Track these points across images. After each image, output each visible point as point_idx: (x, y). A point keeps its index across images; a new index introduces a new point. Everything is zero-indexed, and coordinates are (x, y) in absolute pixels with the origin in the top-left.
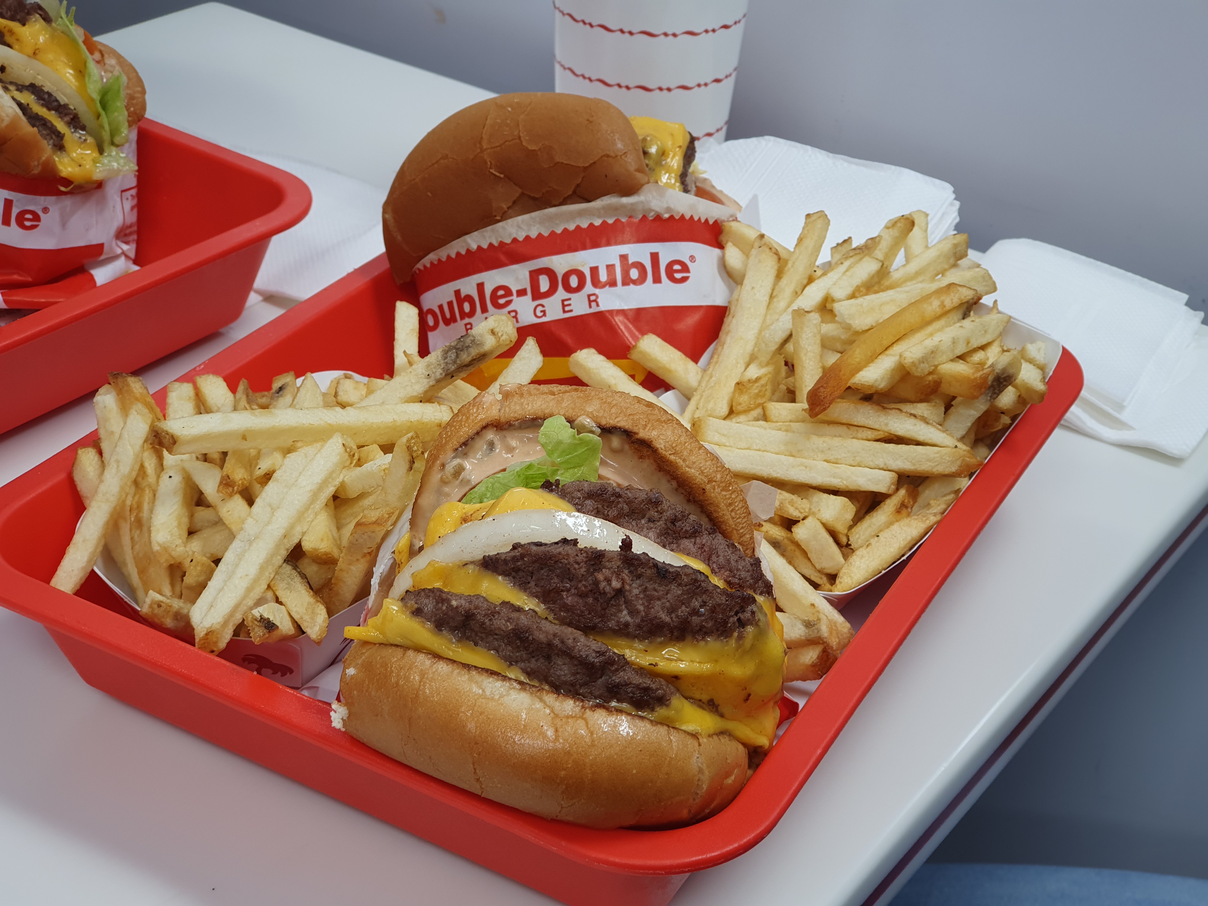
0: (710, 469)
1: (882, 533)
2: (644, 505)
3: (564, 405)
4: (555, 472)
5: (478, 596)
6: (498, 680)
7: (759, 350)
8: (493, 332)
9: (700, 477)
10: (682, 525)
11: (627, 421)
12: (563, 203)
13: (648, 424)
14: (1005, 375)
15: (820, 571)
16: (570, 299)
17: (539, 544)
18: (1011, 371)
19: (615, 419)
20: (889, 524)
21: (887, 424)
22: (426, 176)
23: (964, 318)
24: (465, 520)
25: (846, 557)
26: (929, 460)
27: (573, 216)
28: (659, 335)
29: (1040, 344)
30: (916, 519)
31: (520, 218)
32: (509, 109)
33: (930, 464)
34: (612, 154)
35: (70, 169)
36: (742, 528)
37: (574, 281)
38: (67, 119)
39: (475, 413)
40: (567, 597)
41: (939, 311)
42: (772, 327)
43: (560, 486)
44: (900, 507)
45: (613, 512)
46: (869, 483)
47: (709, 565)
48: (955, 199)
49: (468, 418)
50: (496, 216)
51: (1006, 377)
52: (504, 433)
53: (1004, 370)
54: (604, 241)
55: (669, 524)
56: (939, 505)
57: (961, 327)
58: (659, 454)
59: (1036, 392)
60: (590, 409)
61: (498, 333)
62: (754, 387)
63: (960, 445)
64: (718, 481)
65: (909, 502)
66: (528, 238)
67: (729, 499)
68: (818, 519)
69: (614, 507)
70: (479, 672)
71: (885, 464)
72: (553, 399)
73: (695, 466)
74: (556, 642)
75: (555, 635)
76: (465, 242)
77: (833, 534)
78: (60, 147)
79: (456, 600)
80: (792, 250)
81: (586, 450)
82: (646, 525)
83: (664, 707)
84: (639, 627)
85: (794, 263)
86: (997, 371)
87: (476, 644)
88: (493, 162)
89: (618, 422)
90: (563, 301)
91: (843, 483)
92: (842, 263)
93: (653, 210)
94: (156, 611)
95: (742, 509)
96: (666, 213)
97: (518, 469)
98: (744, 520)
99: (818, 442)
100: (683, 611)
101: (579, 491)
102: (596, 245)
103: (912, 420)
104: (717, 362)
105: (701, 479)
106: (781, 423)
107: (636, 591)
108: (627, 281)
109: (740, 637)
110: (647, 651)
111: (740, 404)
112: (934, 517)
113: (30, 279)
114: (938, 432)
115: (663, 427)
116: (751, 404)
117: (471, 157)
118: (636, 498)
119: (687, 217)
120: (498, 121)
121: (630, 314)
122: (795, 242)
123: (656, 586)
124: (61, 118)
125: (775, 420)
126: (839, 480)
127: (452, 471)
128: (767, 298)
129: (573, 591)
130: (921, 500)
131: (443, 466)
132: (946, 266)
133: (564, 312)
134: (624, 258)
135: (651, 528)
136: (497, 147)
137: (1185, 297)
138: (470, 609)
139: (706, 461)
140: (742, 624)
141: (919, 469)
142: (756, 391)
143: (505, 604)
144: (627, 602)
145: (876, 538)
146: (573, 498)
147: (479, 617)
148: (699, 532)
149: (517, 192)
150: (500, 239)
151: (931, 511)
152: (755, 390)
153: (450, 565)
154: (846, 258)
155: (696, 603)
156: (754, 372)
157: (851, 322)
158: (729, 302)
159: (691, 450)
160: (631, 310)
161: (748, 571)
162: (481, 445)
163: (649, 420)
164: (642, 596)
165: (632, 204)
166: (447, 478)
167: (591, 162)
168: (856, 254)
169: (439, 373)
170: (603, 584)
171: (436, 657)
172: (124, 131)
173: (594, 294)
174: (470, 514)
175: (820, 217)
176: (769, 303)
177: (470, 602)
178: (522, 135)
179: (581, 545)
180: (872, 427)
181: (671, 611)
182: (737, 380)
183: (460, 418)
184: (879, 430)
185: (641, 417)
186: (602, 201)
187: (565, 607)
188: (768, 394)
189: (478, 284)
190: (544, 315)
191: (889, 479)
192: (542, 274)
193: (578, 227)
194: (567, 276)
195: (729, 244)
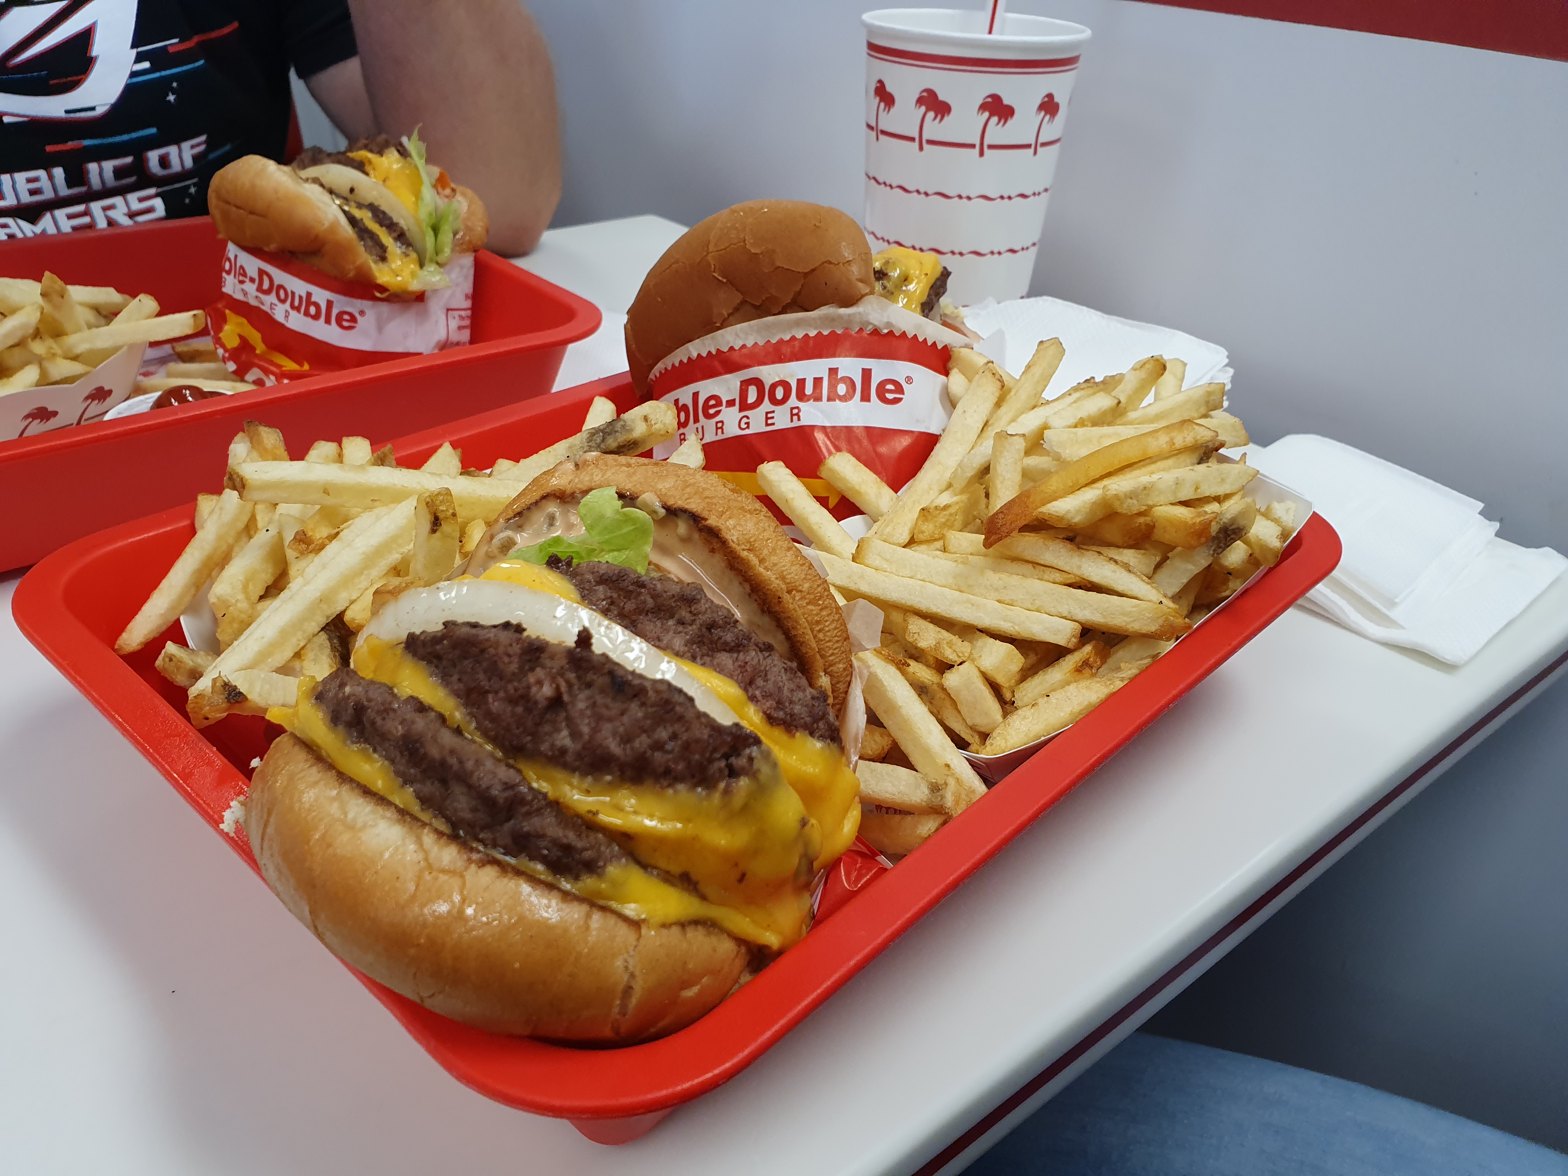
1: (1053, 693)
2: (674, 602)
7: (957, 478)
8: (646, 419)
9: (779, 583)
10: (723, 635)
11: (699, 503)
12: (783, 311)
13: (726, 511)
14: (1233, 527)
15: (972, 728)
16: (773, 412)
17: (475, 625)
18: (1242, 523)
20: (1064, 684)
21: (1079, 567)
22: (659, 281)
23: (1199, 463)
25: (1005, 714)
26: (1124, 614)
27: (789, 326)
29: (1289, 504)
30: (1098, 682)
31: (739, 326)
32: (742, 214)
33: (1125, 618)
34: (836, 261)
35: (387, 278)
36: (832, 654)
37: (779, 393)
40: (494, 701)
41: (1166, 449)
43: (573, 565)
44: (1082, 665)
46: (1045, 631)
47: (746, 690)
48: (1227, 365)
50: (716, 323)
51: (1235, 529)
52: (566, 505)
53: (1233, 520)
55: (704, 630)
56: (1130, 669)
57: (1192, 470)
58: (729, 548)
59: (1271, 550)
60: (657, 486)
61: (651, 421)
63: (1168, 602)
64: (804, 592)
65: (1095, 661)
66: (744, 346)
68: (978, 666)
71: (1069, 612)
73: (774, 569)
74: (453, 761)
77: (995, 688)
78: (383, 259)
80: (1018, 378)
81: (632, 530)
82: (674, 627)
83: (595, 876)
84: (579, 756)
85: (1017, 391)
86: (1225, 520)
87: (375, 751)
89: (690, 501)
90: (767, 413)
91: (1014, 628)
93: (871, 324)
94: (167, 665)
95: (837, 631)
96: (886, 328)
99: (994, 578)
100: (642, 742)
102: (807, 357)
103: (1112, 566)
104: (910, 488)
105: (778, 585)
106: (959, 555)
107: (581, 705)
108: (833, 396)
110: (588, 791)
112: (1120, 682)
114: (1142, 583)
115: (745, 516)
116: (933, 534)
117: (699, 261)
118: (666, 592)
119: (910, 335)
120: (730, 225)
121: (831, 432)
123: (608, 701)
124: (390, 234)
125: (953, 551)
126: (1010, 624)
127: (498, 544)
128: (980, 426)
129: (501, 694)
130: (1111, 661)
131: (492, 537)
132: (1195, 415)
133: (767, 425)
134: (833, 371)
135: (680, 632)
136: (722, 250)
137: (1481, 505)
140: (733, 773)
141: (1109, 623)
142: (943, 520)
144: (569, 720)
145: (1046, 698)
146: (582, 580)
147: (371, 712)
148: (745, 646)
149: (738, 298)
150: (718, 348)
151: (1118, 675)
152: (941, 518)
155: (663, 734)
156: (945, 499)
157: (1064, 452)
158: (943, 429)
160: (832, 427)
162: (539, 516)
163: (730, 507)
165: (849, 315)
166: (493, 552)
167: (813, 267)
170: (534, 690)
172: (450, 252)
173: (797, 408)
175: (1053, 344)
176: (982, 431)
177: (366, 691)
179: (528, 634)
180: (1063, 569)
181: (626, 739)
182: (924, 507)
183: (533, 487)
184: (1071, 573)
186: (822, 310)
187: (489, 715)
189: (694, 394)
190: (748, 427)
191: (1069, 630)
192: (751, 384)
193: (793, 338)
194: (774, 387)
195: (954, 370)
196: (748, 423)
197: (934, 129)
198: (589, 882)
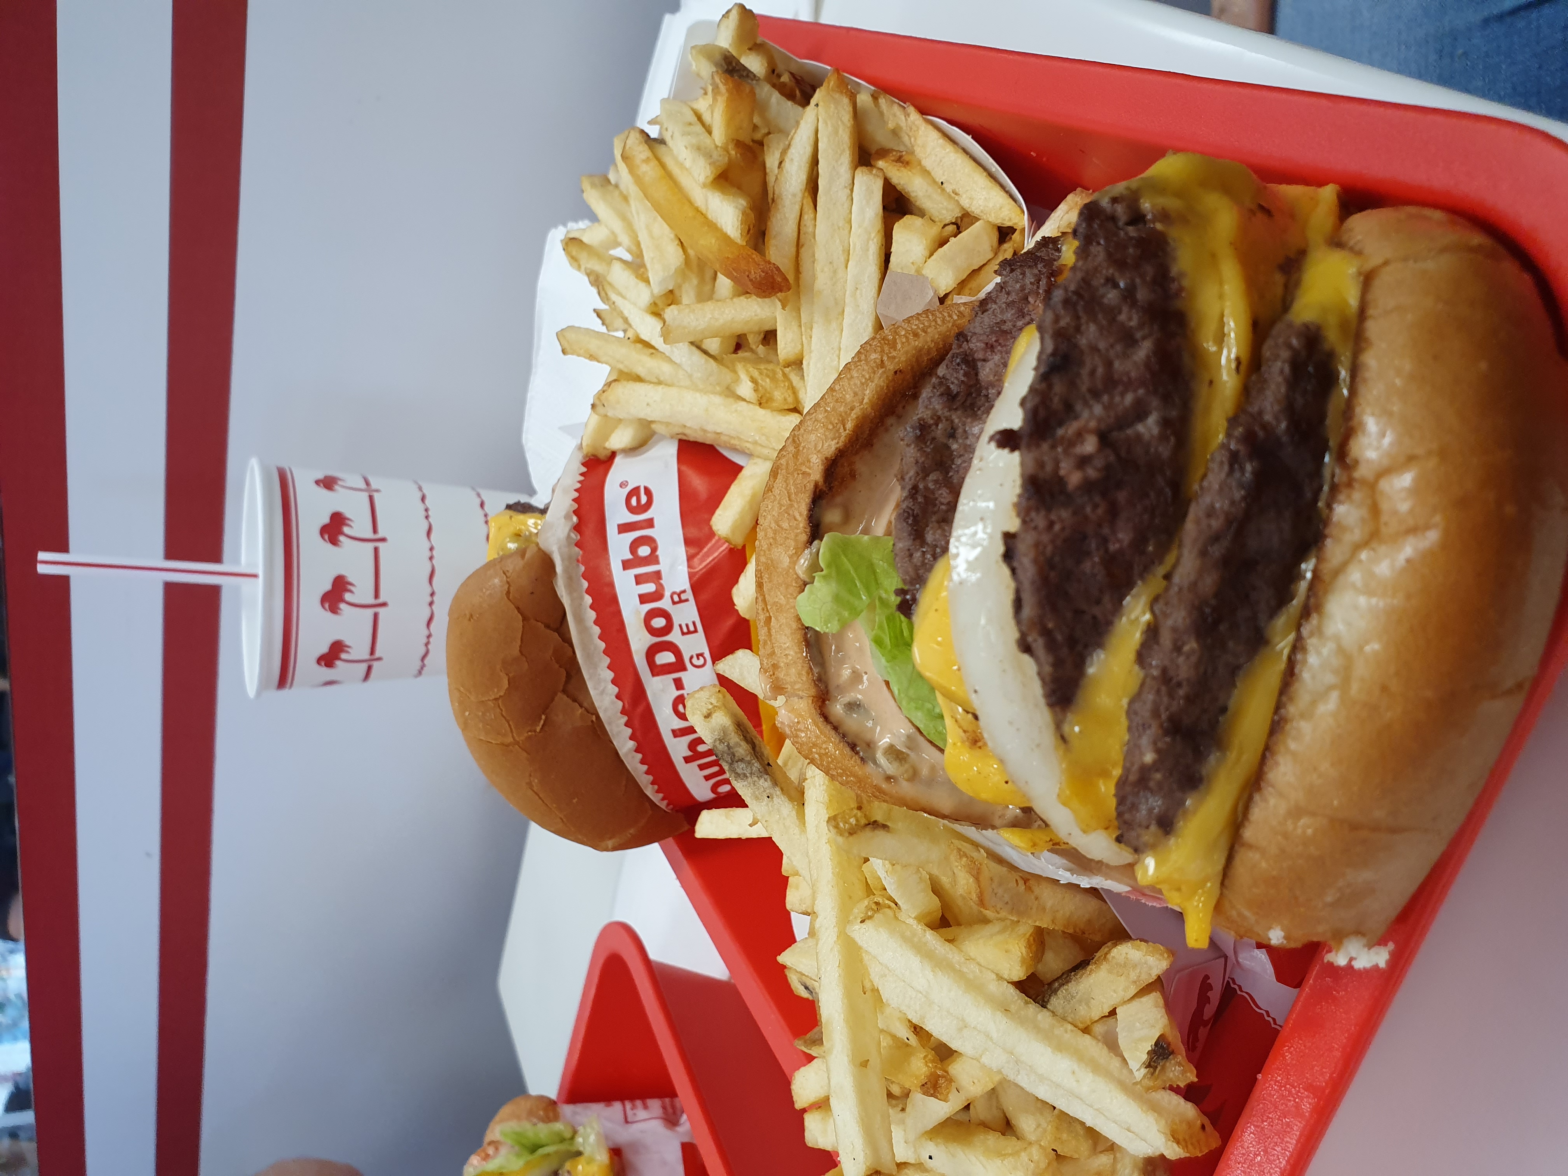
0: (863, 370)
1: (938, 180)
2: (927, 447)
3: (783, 601)
4: (883, 602)
5: (1131, 712)
6: (1305, 662)
7: (718, 384)
8: (709, 716)
9: (876, 381)
10: (956, 382)
11: (798, 503)
12: (569, 641)
13: (801, 470)
14: (724, 64)
16: (680, 626)
17: (1018, 604)
18: (718, 56)
19: (796, 520)
20: (926, 173)
21: (794, 195)
22: (554, 805)
24: (975, 741)
25: (973, 220)
26: (836, 132)
27: (583, 630)
28: (713, 513)
30: (915, 139)
31: (592, 692)
32: (467, 713)
33: (841, 131)
34: (506, 587)
36: (950, 316)
37: (659, 622)
39: (806, 734)
40: (1118, 540)
41: (654, 163)
42: (689, 371)
43: (906, 588)
44: (902, 162)
45: (943, 495)
46: (872, 205)
49: (815, 745)
50: (592, 721)
51: (726, 62)
52: (832, 688)
53: (717, 65)
54: (606, 589)
55: (956, 404)
56: (895, 115)
58: (845, 446)
60: (786, 561)
61: (709, 710)
62: (763, 384)
63: (813, 103)
64: (882, 355)
65: (893, 155)
66: (614, 682)
67: (907, 338)
68: (926, 262)
69: (934, 494)
70: (1291, 699)
72: (777, 619)
73: (860, 393)
74: (1216, 551)
75: (1203, 553)
76: (626, 754)
79: (1142, 754)
80: (605, 366)
81: (846, 556)
82: (960, 441)
84: (1166, 399)
85: (618, 361)
87: (1224, 710)
88: (529, 728)
89: (801, 515)
90: (683, 634)
91: (875, 237)
92: (614, 303)
93: (569, 535)
95: (922, 319)
96: (572, 519)
97: (883, 660)
98: (938, 314)
99: (822, 279)
100: (1130, 318)
101: (911, 555)
102: (614, 600)
103: (787, 164)
104: (739, 439)
105: (880, 378)
106: (803, 335)
107: (1098, 409)
108: (653, 559)
109: (1164, 216)
110: (1211, 382)
111: (785, 399)
112: (911, 116)
114: (798, 131)
115: (804, 447)
116: (785, 385)
117: (525, 754)
118: (917, 462)
119: (576, 495)
120: (481, 725)
121: (692, 551)
122: (596, 363)
123: (1085, 372)
125: (800, 347)
126: (871, 242)
127: (896, 764)
128: (660, 388)
129: (1106, 531)
130: (889, 142)
131: (888, 778)
132: (617, 193)
133: (696, 631)
134: (626, 565)
135: (965, 431)
136: (510, 725)
139: (852, 377)
140: (1137, 218)
141: (849, 145)
142: (768, 380)
143: (1141, 658)
144: (1122, 425)
145: (944, 185)
146: (924, 564)
147: (1174, 708)
148: (966, 355)
149: (562, 698)
150: (619, 714)
151: (903, 124)
152: (766, 383)
153: (1064, 766)
154: (608, 299)
155: (1111, 296)
156: (745, 388)
157: (673, 268)
158: (672, 437)
159: (837, 401)
160: (687, 552)
161: (1024, 274)
162: (852, 722)
163: (796, 470)
164: (1105, 398)
165: (563, 560)
166: (906, 771)
167: (516, 612)
168: (603, 289)
169: (765, 783)
170: (1091, 473)
171: (1259, 785)
172: (558, 1126)
173: (672, 597)
174: (963, 734)
176: (666, 385)
177: (1145, 726)
178: (493, 697)
179: (1013, 524)
180: (799, 214)
181: (1129, 340)
182: (758, 407)
183: (816, 756)
184: (802, 206)
185: (792, 482)
186: (562, 596)
187: (1139, 543)
188: (771, 367)
189: (675, 736)
190: (702, 655)
191: (865, 178)
192: (654, 661)
193: (596, 623)
194: (653, 631)
195: (607, 445)
196: (698, 656)
197: (362, 591)
198: (1332, 337)
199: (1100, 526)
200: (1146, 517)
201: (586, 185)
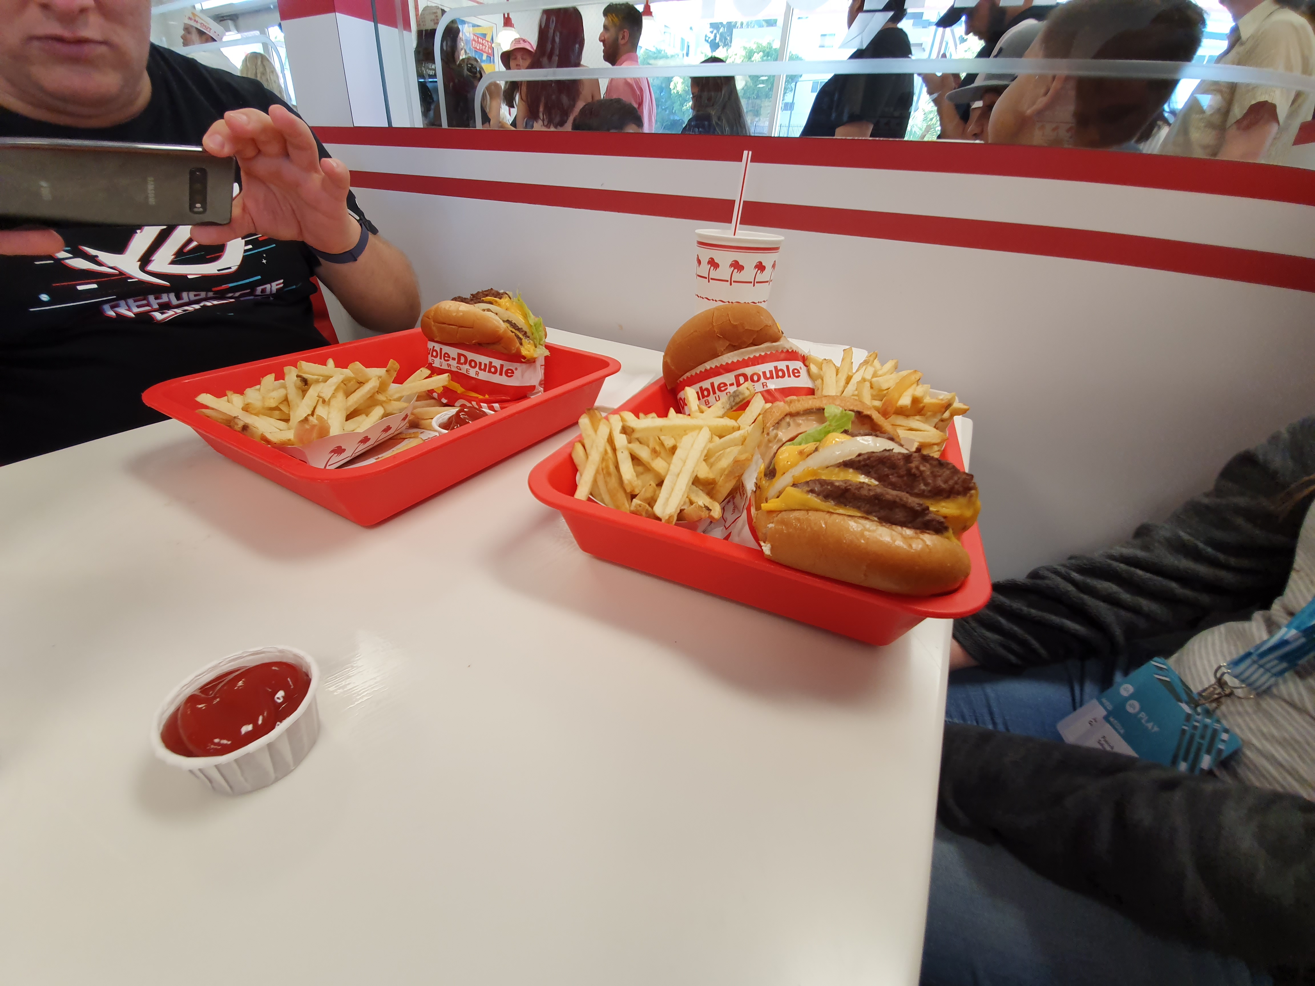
5: (848, 480)
6: (869, 522)
8: (748, 389)
12: (747, 347)
16: (754, 385)
17: (874, 452)
21: (909, 424)
26: (929, 437)
27: (751, 352)
33: (930, 439)
34: (767, 326)
35: (525, 352)
37: (755, 378)
38: (523, 333)
43: (850, 432)
50: (717, 354)
54: (767, 360)
66: (733, 362)
76: (705, 366)
78: (521, 344)
81: (847, 419)
88: (717, 331)
93: (785, 348)
94: (639, 508)
102: (763, 363)
103: (918, 422)
108: (778, 377)
109: (968, 497)
110: (934, 504)
113: (509, 398)
114: (928, 426)
120: (719, 314)
121: (780, 390)
122: (841, 361)
123: (937, 469)
124: (521, 334)
134: (776, 368)
136: (719, 324)
138: (847, 487)
140: (971, 488)
143: (862, 483)
144: (925, 479)
149: (727, 343)
153: (818, 468)
155: (955, 478)
160: (780, 388)
164: (931, 475)
165: (777, 345)
166: (771, 439)
167: (761, 328)
169: (728, 406)
171: (830, 514)
173: (765, 382)
174: (802, 450)
178: (730, 319)
184: (905, 427)
186: (764, 345)
189: (710, 383)
192: (741, 376)
194: (752, 376)
195: (811, 364)
197: (737, 276)
199: (897, 473)
200: (899, 485)
201: (895, 361)
